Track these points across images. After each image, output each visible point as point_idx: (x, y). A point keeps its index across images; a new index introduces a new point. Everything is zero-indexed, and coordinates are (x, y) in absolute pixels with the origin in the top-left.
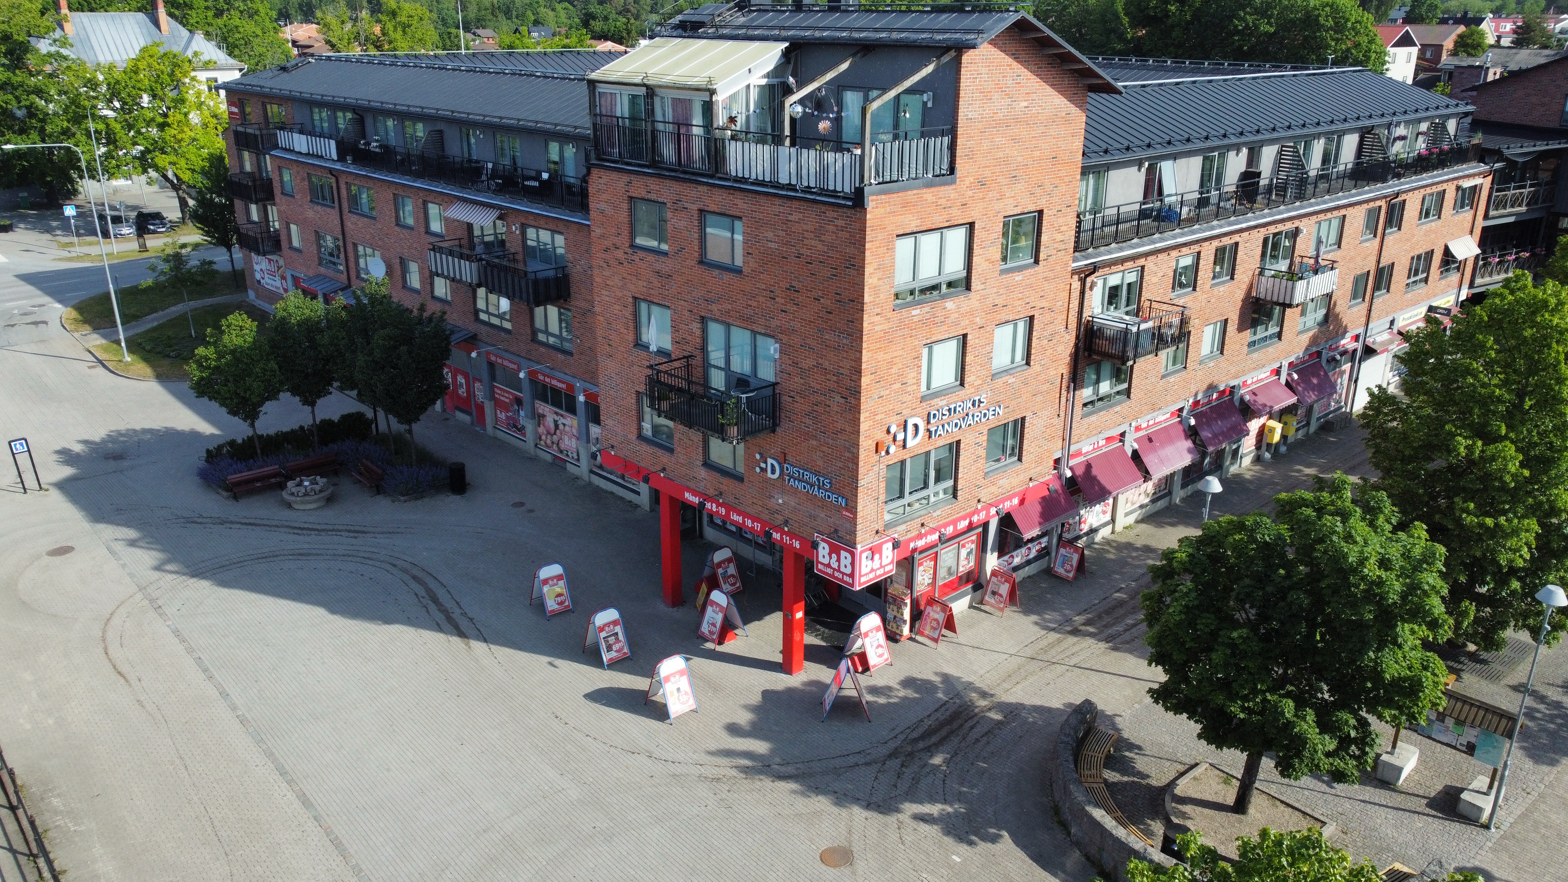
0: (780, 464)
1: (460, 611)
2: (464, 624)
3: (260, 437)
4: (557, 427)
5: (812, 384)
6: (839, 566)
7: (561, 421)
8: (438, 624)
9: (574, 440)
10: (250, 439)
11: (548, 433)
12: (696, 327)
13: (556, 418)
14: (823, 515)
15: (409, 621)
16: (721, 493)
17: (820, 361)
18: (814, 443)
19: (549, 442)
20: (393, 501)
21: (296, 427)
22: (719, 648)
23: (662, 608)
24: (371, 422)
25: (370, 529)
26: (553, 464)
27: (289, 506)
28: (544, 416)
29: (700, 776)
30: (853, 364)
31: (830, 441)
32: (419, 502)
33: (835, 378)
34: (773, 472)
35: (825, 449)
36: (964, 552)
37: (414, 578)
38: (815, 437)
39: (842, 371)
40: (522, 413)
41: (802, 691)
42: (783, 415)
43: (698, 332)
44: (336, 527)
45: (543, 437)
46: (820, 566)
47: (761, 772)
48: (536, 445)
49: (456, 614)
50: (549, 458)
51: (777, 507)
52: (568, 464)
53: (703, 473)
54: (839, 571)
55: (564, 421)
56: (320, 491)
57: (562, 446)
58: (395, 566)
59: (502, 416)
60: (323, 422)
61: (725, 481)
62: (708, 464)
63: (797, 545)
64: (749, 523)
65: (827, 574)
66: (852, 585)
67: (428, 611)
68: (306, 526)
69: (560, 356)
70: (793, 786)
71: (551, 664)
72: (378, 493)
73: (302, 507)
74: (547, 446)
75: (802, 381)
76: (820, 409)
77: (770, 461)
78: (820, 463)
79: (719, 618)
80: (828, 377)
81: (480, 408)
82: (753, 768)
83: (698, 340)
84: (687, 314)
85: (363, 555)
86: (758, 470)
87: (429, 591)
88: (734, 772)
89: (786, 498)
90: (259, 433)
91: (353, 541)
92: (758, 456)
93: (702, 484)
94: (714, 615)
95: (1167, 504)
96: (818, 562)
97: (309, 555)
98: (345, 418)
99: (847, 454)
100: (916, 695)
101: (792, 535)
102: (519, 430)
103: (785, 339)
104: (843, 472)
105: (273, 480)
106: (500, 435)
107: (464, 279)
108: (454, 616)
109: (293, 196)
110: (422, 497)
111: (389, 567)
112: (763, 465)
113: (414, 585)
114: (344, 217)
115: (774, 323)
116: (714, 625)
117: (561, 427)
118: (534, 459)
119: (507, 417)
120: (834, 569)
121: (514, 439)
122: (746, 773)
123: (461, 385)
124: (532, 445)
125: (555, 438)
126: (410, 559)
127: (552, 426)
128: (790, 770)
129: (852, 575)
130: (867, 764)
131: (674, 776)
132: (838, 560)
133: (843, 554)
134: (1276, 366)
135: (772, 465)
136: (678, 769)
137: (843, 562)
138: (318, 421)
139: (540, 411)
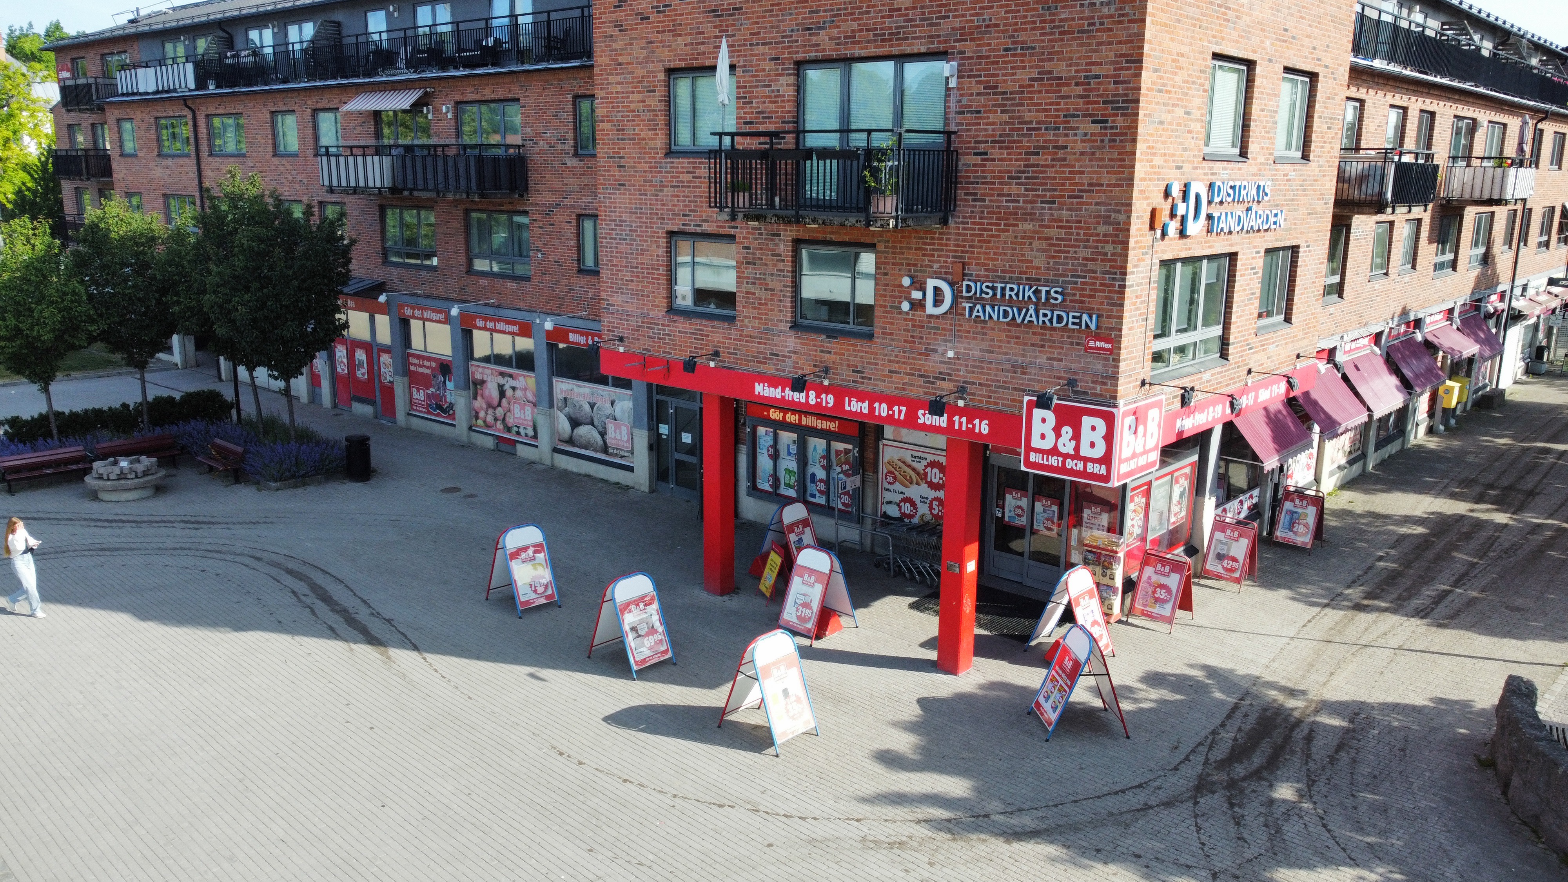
0: (951, 284)
1: (368, 611)
2: (376, 627)
3: (59, 415)
4: (502, 394)
5: (1027, 116)
6: (1077, 448)
7: (509, 383)
8: (331, 629)
9: (528, 409)
10: (43, 418)
11: (490, 406)
12: (785, 85)
13: (502, 381)
14: (1042, 360)
15: (280, 627)
17: (1047, 66)
18: (1028, 226)
19: (490, 419)
20: (259, 490)
21: (117, 405)
22: (817, 644)
23: (703, 597)
24: (230, 406)
25: (220, 520)
26: (497, 450)
27: (94, 496)
28: (483, 382)
29: (864, 839)
30: (1124, 49)
31: (1065, 214)
32: (300, 490)
33: (1079, 90)
34: (938, 302)
35: (1053, 232)
36: (1177, 490)
37: (290, 572)
38: (1029, 216)
39: (1096, 71)
40: (450, 385)
41: (985, 697)
42: (961, 193)
43: (790, 92)
44: (165, 519)
45: (482, 414)
46: (1033, 457)
47: (978, 829)
48: (470, 428)
49: (363, 615)
50: (489, 443)
51: (944, 368)
52: (519, 446)
54: (1077, 456)
55: (512, 383)
56: (145, 474)
57: (510, 421)
58: (258, 559)
59: (419, 396)
60: (158, 400)
63: (984, 427)
64: (882, 410)
65: (1050, 468)
66: (1107, 478)
67: (313, 612)
68: (117, 518)
69: (511, 285)
70: (1051, 850)
71: (532, 675)
72: (237, 481)
73: (114, 497)
74: (488, 426)
75: (1005, 117)
76: (1042, 159)
77: (931, 283)
78: (1040, 261)
79: (815, 593)
80: (1065, 90)
81: (388, 391)
82: (957, 822)
83: (790, 107)
84: (768, 66)
85: (208, 547)
86: (905, 306)
87: (315, 587)
88: (923, 831)
89: (962, 347)
90: (58, 407)
91: (193, 533)
92: (906, 281)
93: (789, 362)
94: (805, 589)
95: (1359, 471)
96: (1029, 449)
97: (118, 549)
98: (189, 398)
99: (1102, 229)
100: (1178, 697)
101: (971, 413)
102: (444, 411)
103: (969, 48)
104: (1091, 266)
105: (74, 467)
106: (416, 423)
107: (371, 184)
108: (358, 617)
109: (135, 156)
110: (304, 485)
111: (247, 561)
112: (917, 295)
113: (289, 581)
114: (203, 164)
116: (806, 605)
117: (509, 393)
118: (468, 447)
119: (428, 396)
120: (1066, 456)
121: (436, 426)
122: (949, 831)
123: (361, 364)
124: (465, 427)
125: (500, 412)
126: (286, 552)
127: (495, 394)
128: (1027, 821)
129: (1106, 459)
130: (1167, 804)
131: (813, 841)
132: (1076, 437)
133: (1087, 421)
134: (1451, 306)
135: (937, 289)
136: (820, 830)
137: (1086, 435)
138: (150, 398)
139: (478, 376)
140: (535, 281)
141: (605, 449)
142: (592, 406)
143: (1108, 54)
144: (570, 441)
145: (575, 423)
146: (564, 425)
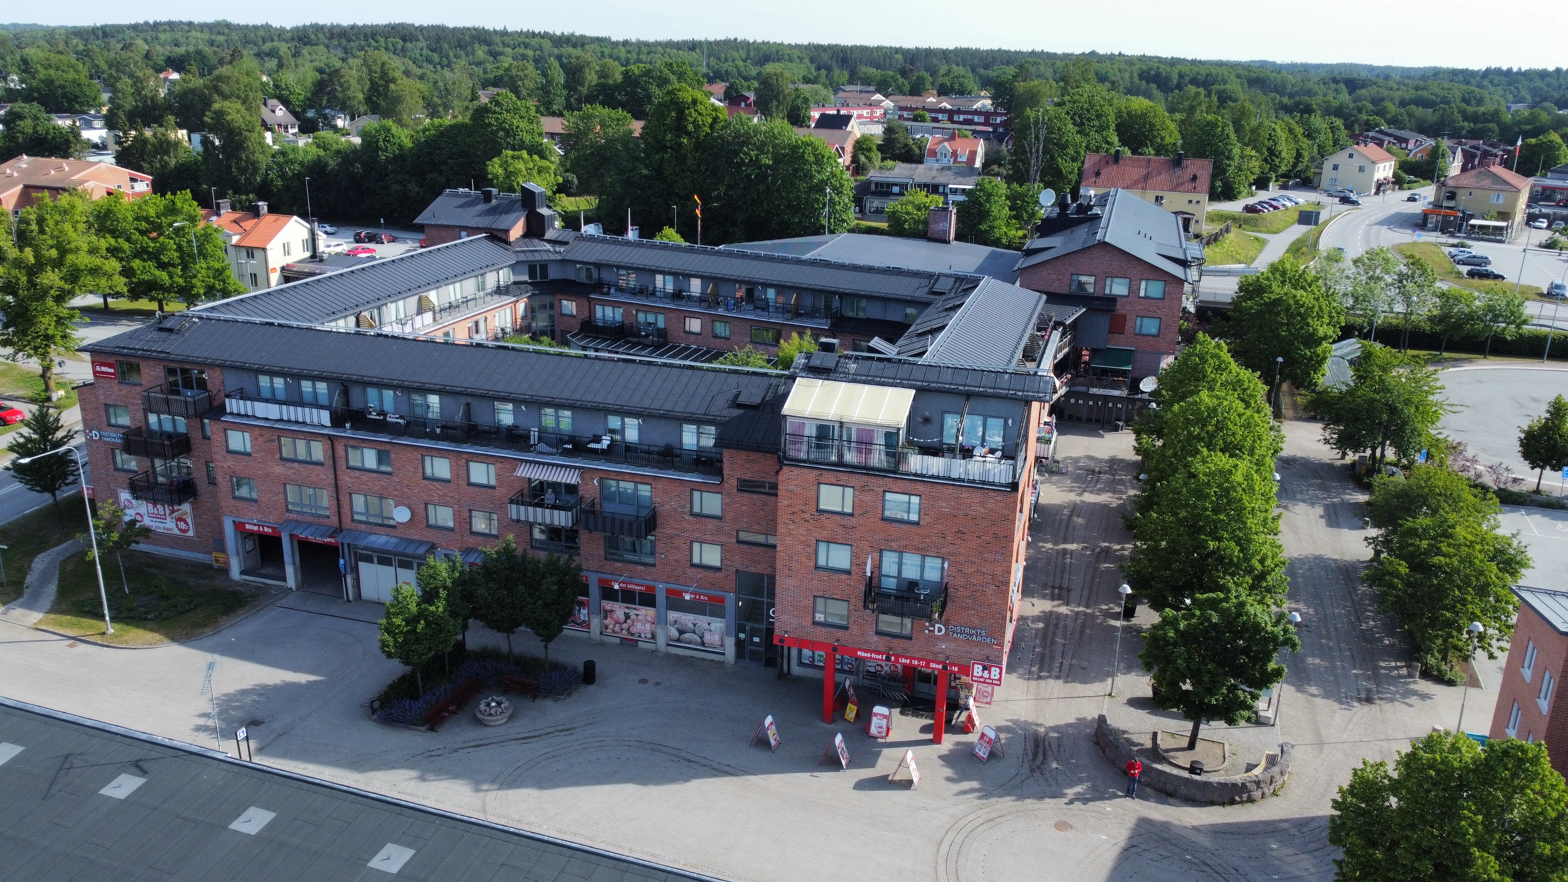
13: (627, 611)
16: (891, 649)
26: (621, 644)
50: (618, 641)
53: (875, 638)
61: (895, 641)
62: (878, 633)
78: (977, 622)
103: (952, 558)
115: (943, 551)
117: (633, 617)
124: (598, 632)
140: (658, 567)
141: (703, 644)
142: (695, 625)
143: (1000, 569)
144: (678, 640)
145: (681, 632)
146: (674, 633)
